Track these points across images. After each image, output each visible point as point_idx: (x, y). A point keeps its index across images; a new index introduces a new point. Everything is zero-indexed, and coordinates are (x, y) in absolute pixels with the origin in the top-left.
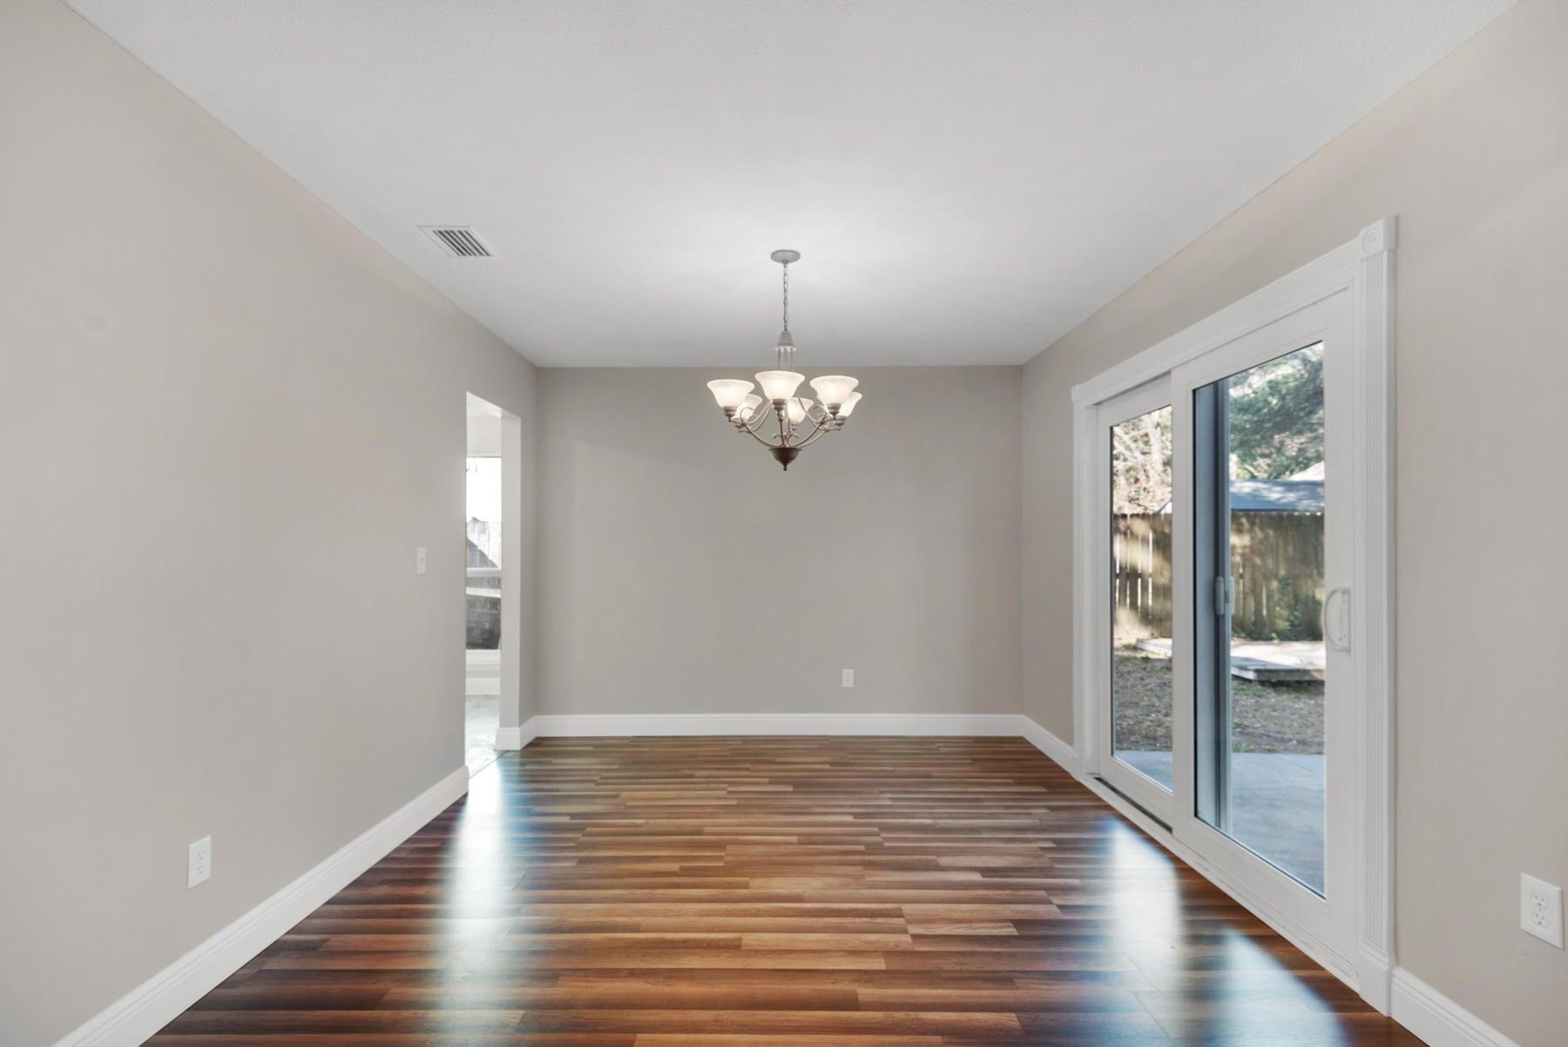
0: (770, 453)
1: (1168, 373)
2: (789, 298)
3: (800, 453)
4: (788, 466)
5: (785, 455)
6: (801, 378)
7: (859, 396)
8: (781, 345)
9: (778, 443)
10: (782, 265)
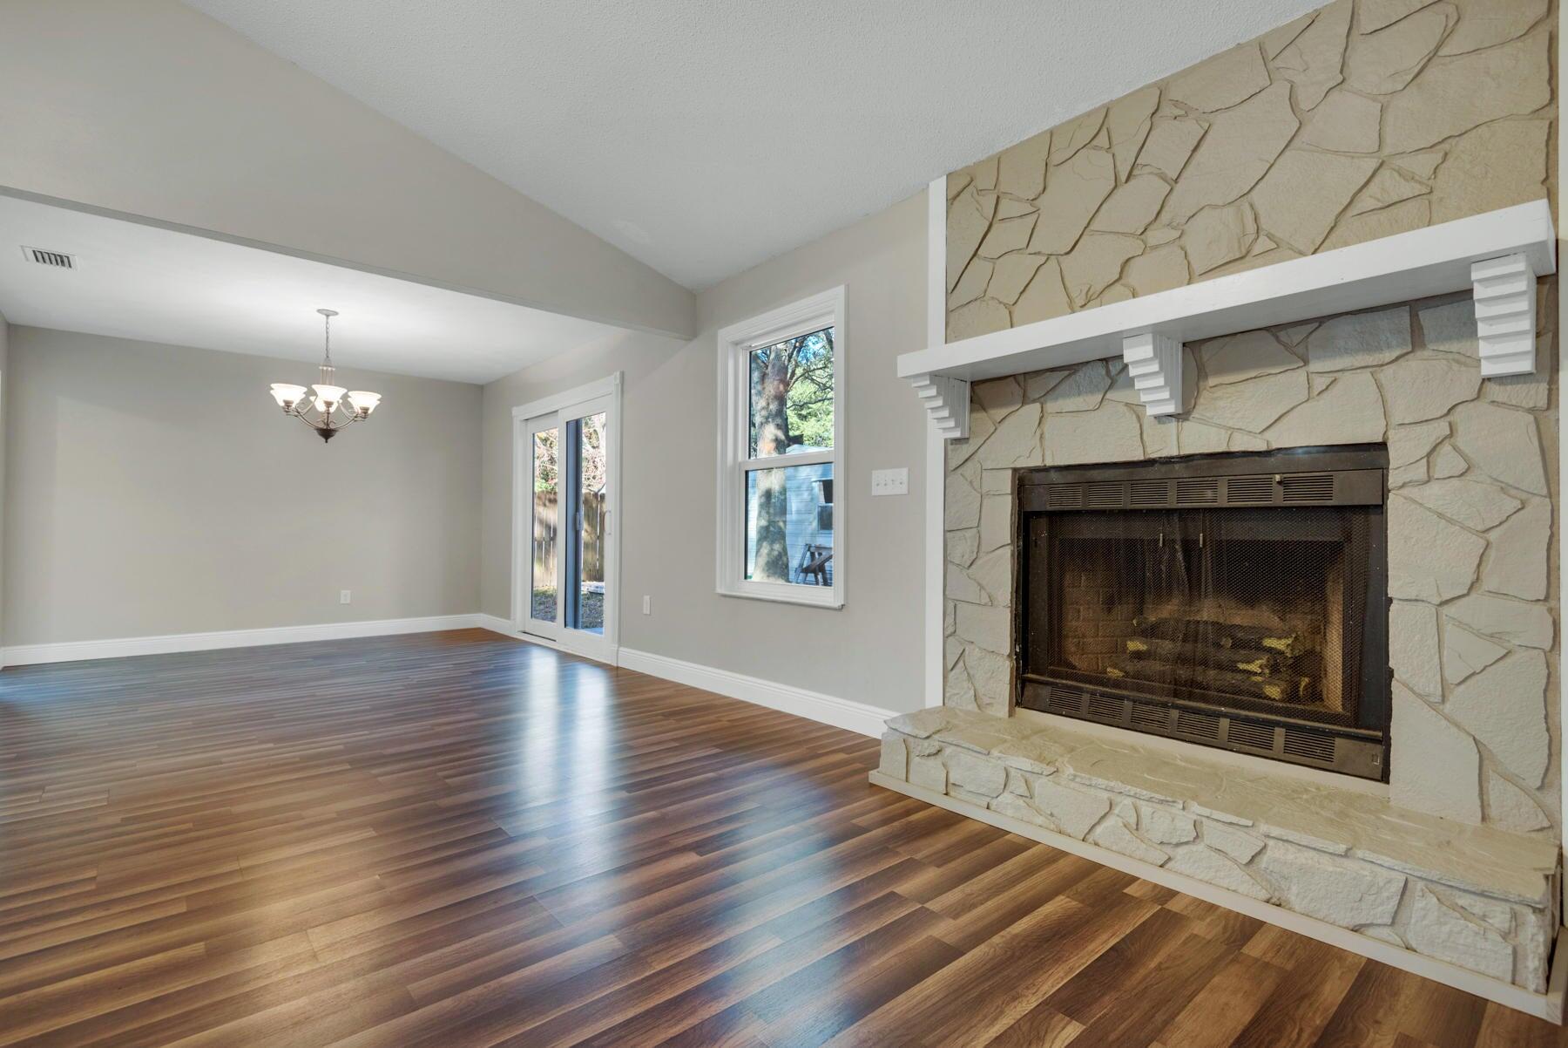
0: (316, 431)
1: (557, 411)
2: (330, 337)
3: (337, 433)
4: (329, 440)
5: (327, 433)
6: (346, 391)
7: (379, 402)
8: (324, 366)
9: (322, 426)
10: (325, 317)
